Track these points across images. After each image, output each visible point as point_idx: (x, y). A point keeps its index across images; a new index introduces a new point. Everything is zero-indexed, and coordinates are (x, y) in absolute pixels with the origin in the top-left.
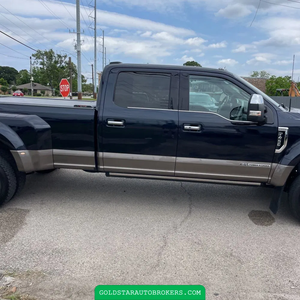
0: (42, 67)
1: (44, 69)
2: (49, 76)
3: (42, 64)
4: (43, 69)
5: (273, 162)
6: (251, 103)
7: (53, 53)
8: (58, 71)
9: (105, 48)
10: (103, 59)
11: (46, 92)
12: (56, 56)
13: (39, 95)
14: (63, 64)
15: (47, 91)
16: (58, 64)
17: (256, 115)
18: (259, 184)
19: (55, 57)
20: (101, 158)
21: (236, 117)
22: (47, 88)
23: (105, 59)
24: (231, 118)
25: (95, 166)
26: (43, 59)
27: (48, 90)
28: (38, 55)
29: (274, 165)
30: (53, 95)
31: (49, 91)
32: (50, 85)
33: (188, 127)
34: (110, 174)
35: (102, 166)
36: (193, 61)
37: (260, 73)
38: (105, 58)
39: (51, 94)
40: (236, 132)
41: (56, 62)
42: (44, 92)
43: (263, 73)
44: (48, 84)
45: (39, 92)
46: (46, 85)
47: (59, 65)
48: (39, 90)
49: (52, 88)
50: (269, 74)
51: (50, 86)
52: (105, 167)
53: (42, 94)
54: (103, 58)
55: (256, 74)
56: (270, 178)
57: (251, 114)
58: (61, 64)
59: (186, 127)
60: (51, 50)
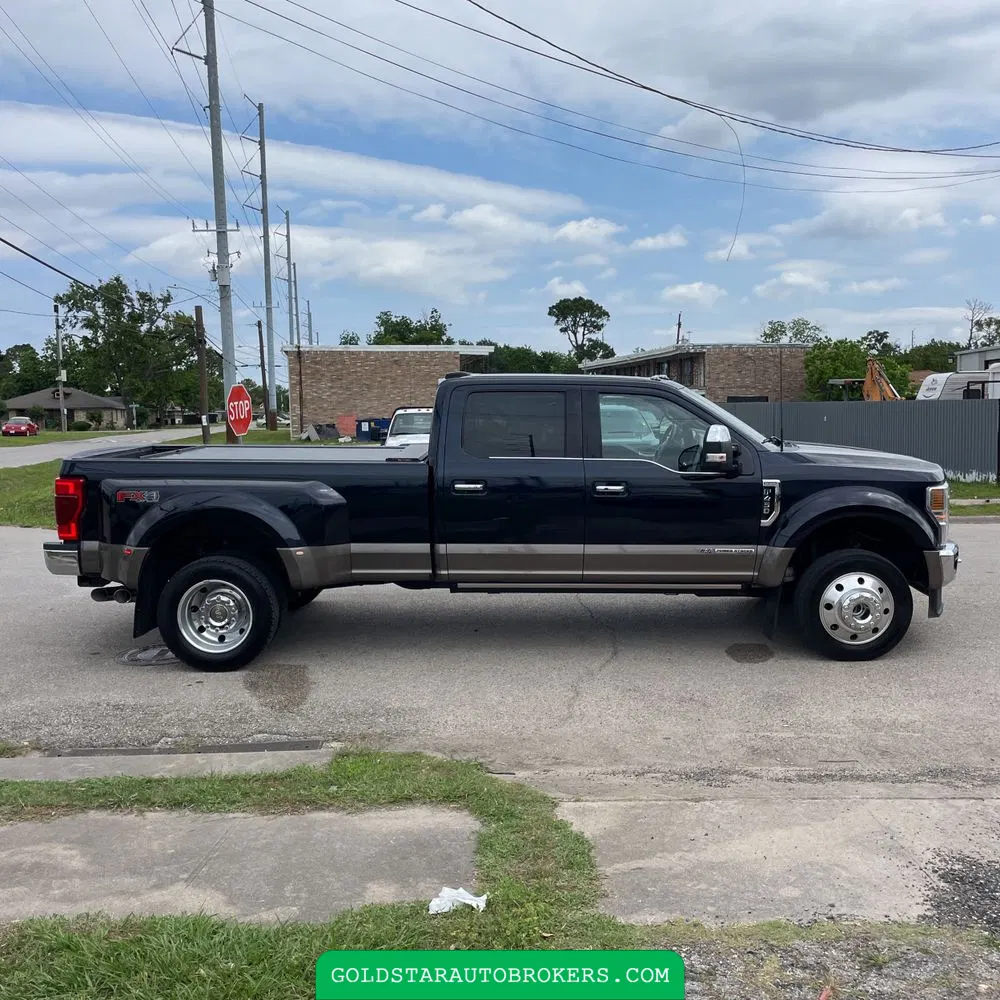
0: (89, 336)
1: (97, 343)
2: (112, 364)
3: (89, 324)
4: (95, 339)
5: (758, 543)
6: (708, 440)
7: (124, 288)
8: (145, 346)
9: (294, 264)
10: (290, 301)
11: (106, 416)
12: (135, 296)
13: (83, 427)
14: (161, 323)
15: (109, 412)
16: (143, 322)
17: (718, 460)
18: (739, 586)
19: (131, 300)
20: (443, 555)
21: (691, 465)
22: (108, 401)
23: (296, 302)
24: (682, 468)
25: (430, 571)
26: (92, 309)
27: (112, 408)
28: (77, 297)
29: (761, 548)
30: (129, 425)
31: (114, 412)
32: (116, 393)
33: (603, 487)
34: (460, 585)
35: (444, 569)
36: (581, 298)
37: (791, 325)
38: (296, 298)
39: (120, 421)
40: (703, 495)
41: (136, 318)
42: (100, 416)
43: (800, 327)
44: (109, 389)
45: (81, 417)
46: (103, 394)
47: (144, 327)
48: (82, 409)
49: (126, 403)
50: (818, 326)
51: (119, 395)
52: (450, 572)
53: (93, 424)
54: (290, 298)
55: (776, 330)
56: (756, 574)
57: (708, 460)
58: (153, 322)
59: (600, 488)
60: (117, 279)
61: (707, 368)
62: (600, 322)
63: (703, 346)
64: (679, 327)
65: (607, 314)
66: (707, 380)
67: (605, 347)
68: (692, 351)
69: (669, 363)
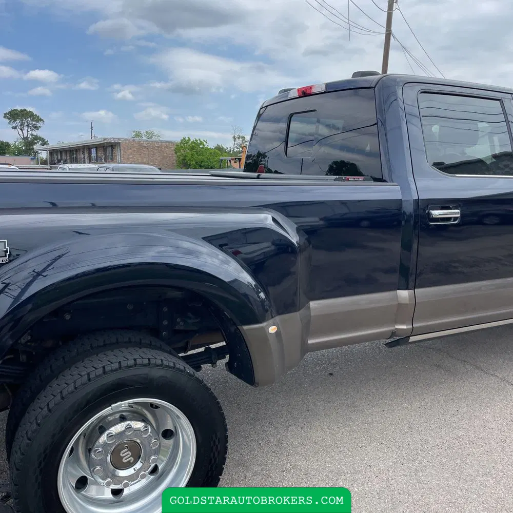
34: (412, 339)
36: (25, 110)
37: (145, 133)
43: (150, 135)
52: (414, 325)
55: (137, 135)
61: (122, 152)
62: (38, 124)
63: (119, 139)
64: (92, 129)
65: (41, 120)
66: (122, 159)
67: (43, 140)
68: (113, 141)
69: (96, 148)
